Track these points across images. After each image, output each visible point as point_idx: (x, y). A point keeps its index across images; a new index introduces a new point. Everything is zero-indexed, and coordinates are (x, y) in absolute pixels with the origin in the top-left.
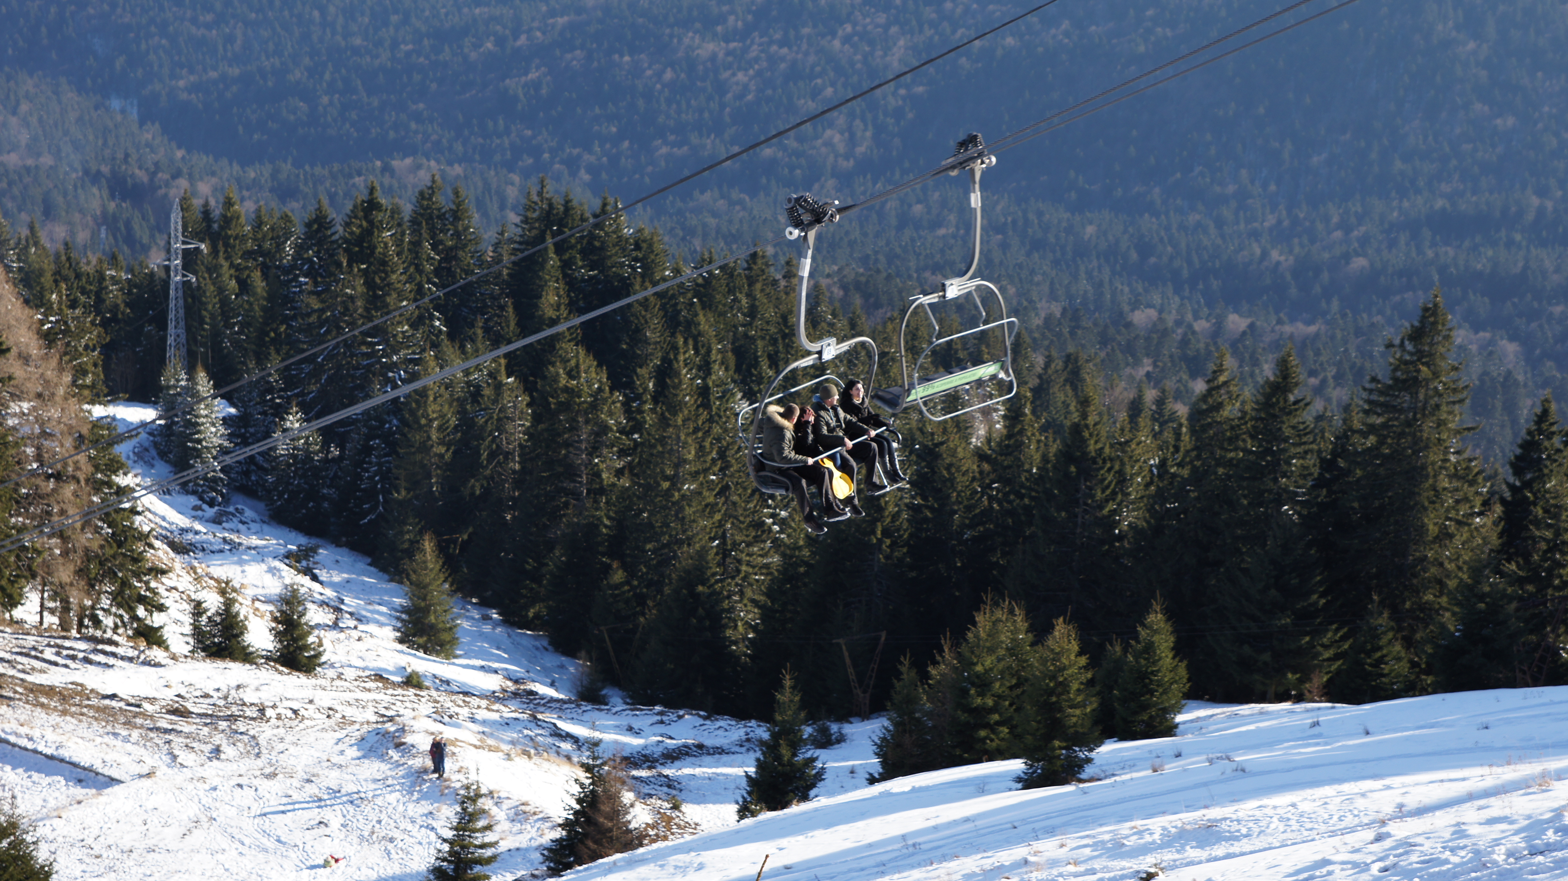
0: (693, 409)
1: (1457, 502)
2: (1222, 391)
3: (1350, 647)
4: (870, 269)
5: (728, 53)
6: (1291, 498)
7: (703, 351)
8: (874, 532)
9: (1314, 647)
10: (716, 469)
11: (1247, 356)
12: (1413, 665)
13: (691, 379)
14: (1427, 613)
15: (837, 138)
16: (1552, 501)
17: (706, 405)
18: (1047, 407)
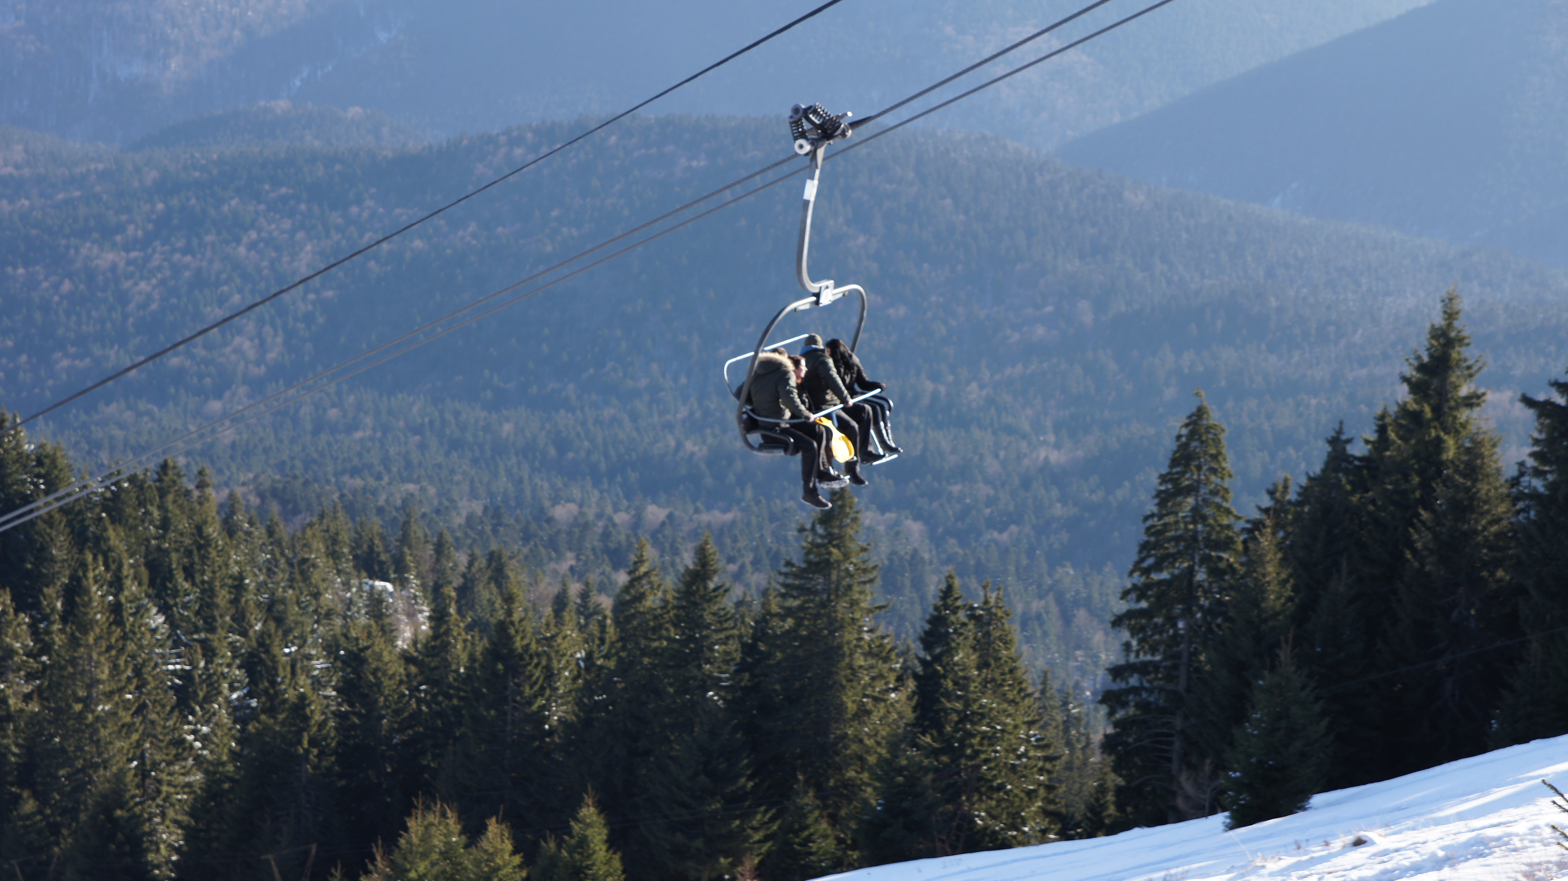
0: (105, 627)
1: (873, 679)
2: (644, 582)
3: (779, 828)
4: (287, 475)
5: (129, 263)
6: (715, 684)
7: (113, 567)
8: (300, 743)
9: (744, 830)
10: (132, 687)
11: (667, 545)
12: (840, 841)
13: (102, 596)
14: (850, 789)
15: (247, 345)
16: (960, 674)
17: (119, 622)
18: (473, 606)
